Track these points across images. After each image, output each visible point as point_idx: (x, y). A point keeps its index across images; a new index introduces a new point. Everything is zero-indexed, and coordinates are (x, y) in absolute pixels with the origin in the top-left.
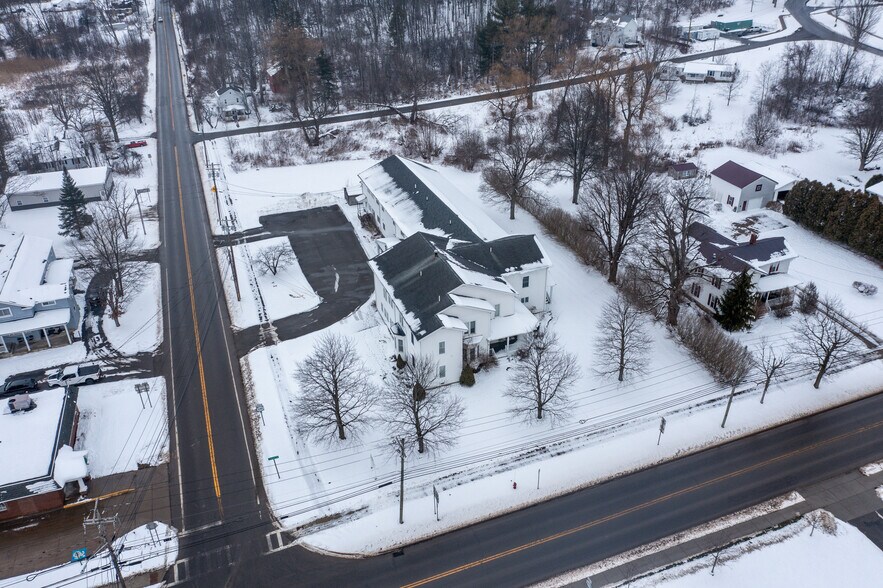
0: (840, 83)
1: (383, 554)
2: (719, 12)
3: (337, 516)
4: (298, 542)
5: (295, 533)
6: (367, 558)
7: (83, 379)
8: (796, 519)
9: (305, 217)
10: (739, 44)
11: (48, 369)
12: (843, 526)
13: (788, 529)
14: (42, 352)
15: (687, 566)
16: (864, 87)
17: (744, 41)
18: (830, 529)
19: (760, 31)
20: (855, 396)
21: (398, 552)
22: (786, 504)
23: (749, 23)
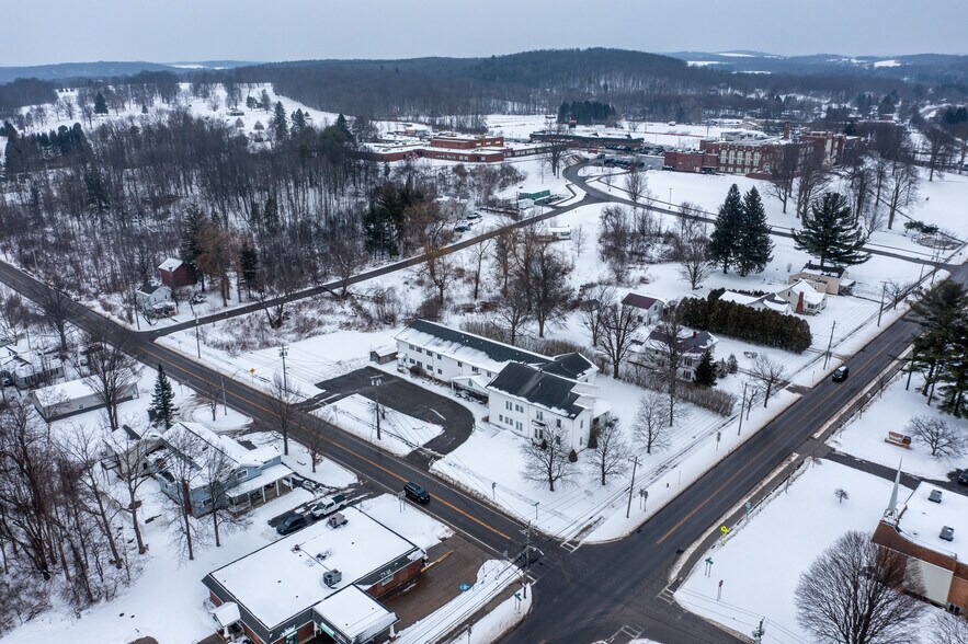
0: (643, 232)
1: (632, 534)
2: (519, 184)
3: (590, 526)
4: (582, 542)
5: (577, 539)
6: (625, 538)
7: (337, 506)
8: (802, 463)
9: (354, 379)
10: (551, 210)
11: (297, 508)
12: (822, 460)
13: (802, 468)
14: (274, 501)
15: (774, 493)
16: (659, 235)
17: (553, 207)
18: (819, 463)
19: (559, 199)
20: (783, 408)
21: (639, 530)
22: (793, 459)
23: (548, 193)
